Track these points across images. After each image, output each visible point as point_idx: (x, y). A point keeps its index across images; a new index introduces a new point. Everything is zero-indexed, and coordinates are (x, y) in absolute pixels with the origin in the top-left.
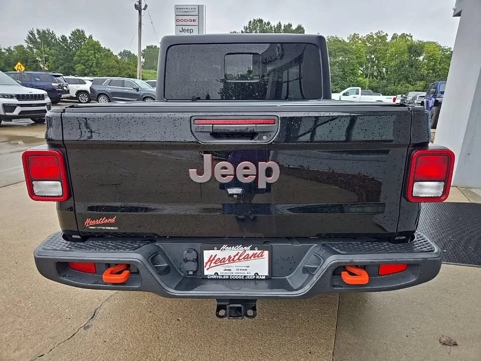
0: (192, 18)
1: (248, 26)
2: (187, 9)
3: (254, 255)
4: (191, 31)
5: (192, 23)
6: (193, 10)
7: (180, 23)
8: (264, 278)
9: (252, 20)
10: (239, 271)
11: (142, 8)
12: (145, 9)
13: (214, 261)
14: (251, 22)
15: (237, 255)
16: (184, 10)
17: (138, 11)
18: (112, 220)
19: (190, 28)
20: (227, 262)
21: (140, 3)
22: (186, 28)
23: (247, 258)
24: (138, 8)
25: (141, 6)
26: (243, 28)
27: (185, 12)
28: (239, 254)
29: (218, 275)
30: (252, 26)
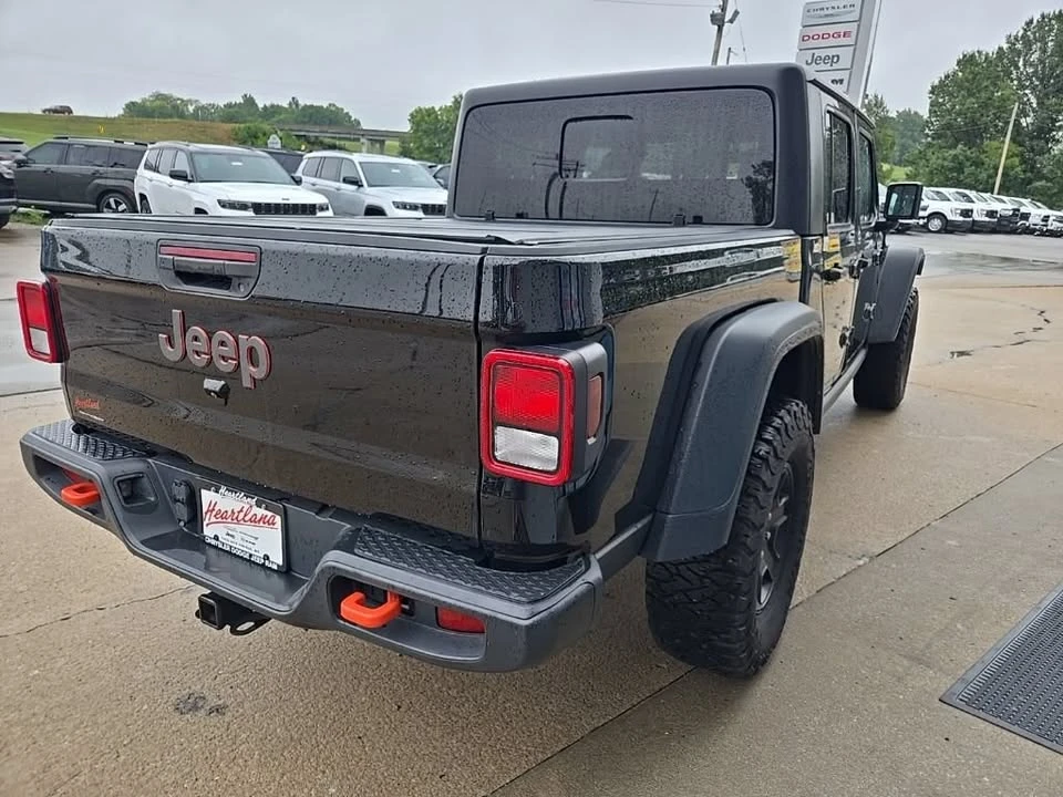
0: (841, 28)
1: (1021, 32)
2: (833, 8)
3: (263, 518)
4: (835, 60)
5: (842, 41)
6: (849, 9)
7: (812, 43)
8: (275, 567)
9: (1037, 17)
10: (245, 544)
11: (726, 20)
12: (731, 21)
13: (214, 513)
14: (1031, 21)
15: (241, 511)
16: (826, 12)
17: (716, 27)
18: (96, 406)
19: (831, 52)
20: (229, 520)
21: (724, 9)
22: (823, 53)
23: (254, 521)
24: (718, 20)
25: (724, 16)
26: (1004, 40)
27: (827, 16)
28: (245, 510)
29: (217, 540)
30: (1034, 33)
